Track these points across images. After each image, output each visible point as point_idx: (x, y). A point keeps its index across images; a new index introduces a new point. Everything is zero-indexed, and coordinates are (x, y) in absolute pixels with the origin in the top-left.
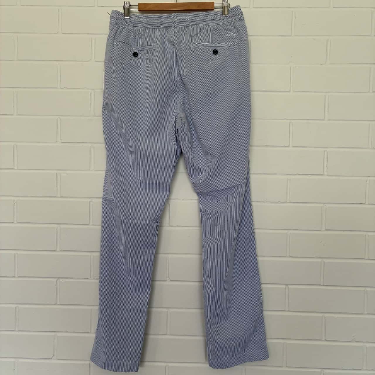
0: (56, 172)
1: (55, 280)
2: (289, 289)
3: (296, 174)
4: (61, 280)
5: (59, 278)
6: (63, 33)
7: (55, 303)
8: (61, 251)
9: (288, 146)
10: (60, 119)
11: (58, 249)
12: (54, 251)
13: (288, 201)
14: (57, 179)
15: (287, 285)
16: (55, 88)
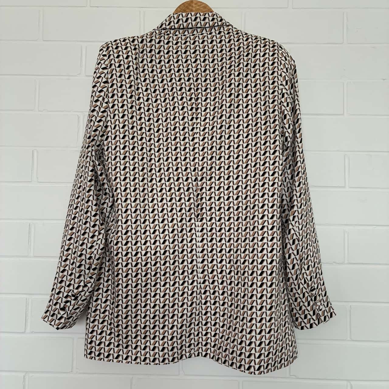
0: (29, 221)
1: (23, 374)
2: (351, 385)
3: (356, 225)
4: (31, 375)
5: (27, 372)
6: (44, 41)
8: (32, 332)
9: (344, 187)
10: (37, 152)
11: (28, 330)
12: (23, 333)
13: (346, 262)
14: (29, 233)
15: (348, 380)
16: (32, 110)
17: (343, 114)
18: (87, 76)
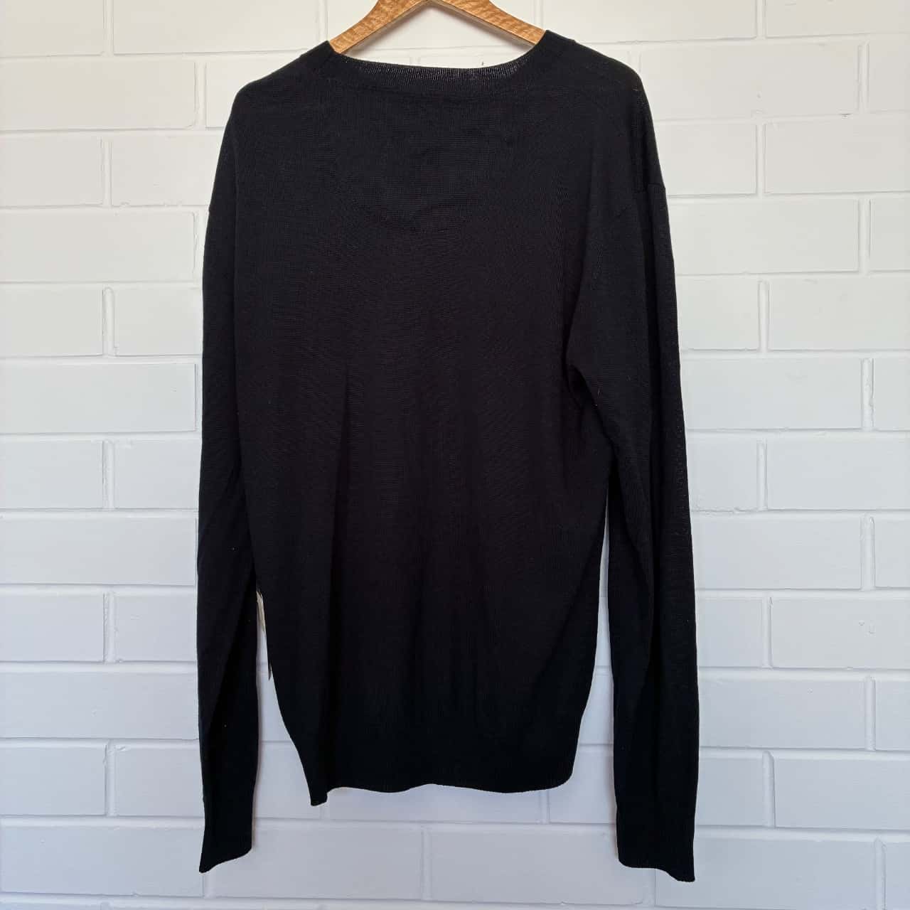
0: (101, 438)
1: (102, 746)
2: (772, 761)
3: (782, 430)
4: (119, 746)
5: (111, 740)
6: (115, 55)
7: (102, 813)
8: (118, 662)
9: (757, 350)
10: (113, 293)
12: (99, 663)
13: (761, 509)
14: (104, 460)
15: (766, 750)
16: (97, 206)
17: (756, 194)
18: (208, 128)
